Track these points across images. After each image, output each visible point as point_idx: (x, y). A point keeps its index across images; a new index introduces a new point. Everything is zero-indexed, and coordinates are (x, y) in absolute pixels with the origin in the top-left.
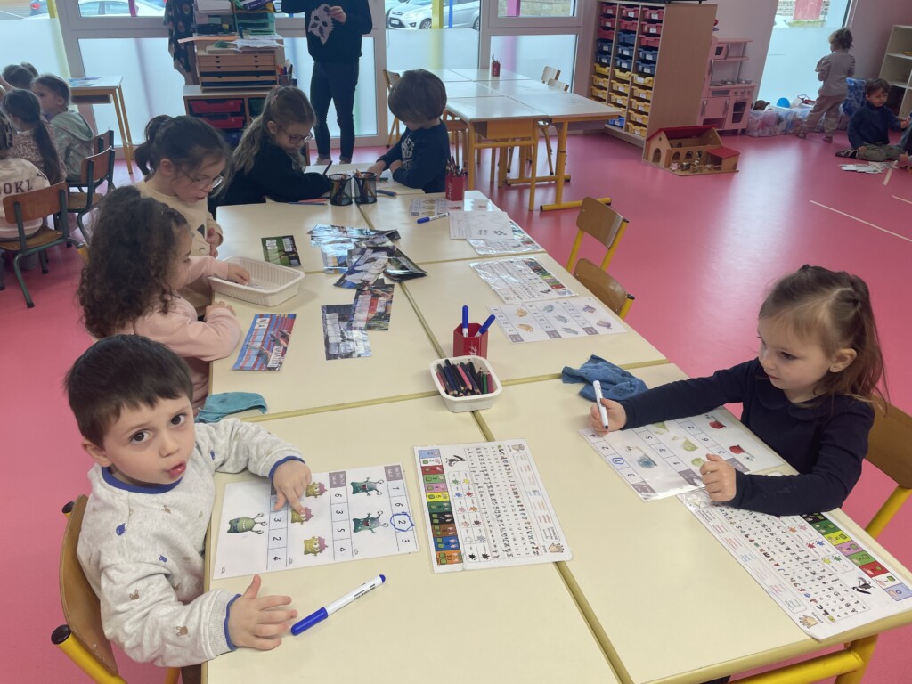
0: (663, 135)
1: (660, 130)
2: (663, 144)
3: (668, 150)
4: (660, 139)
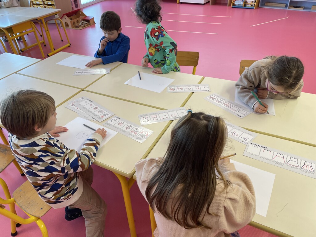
0: (66, 17)
1: (64, 15)
2: (67, 20)
3: (71, 22)
4: (65, 18)
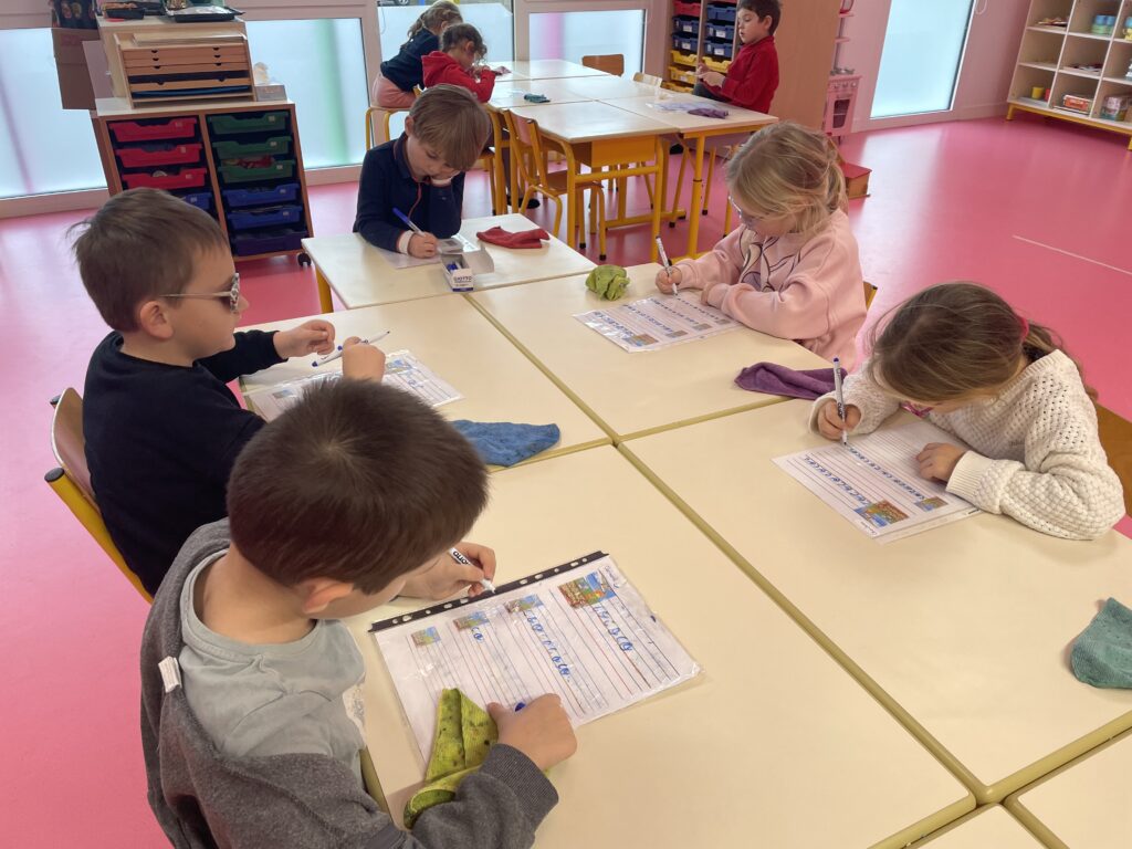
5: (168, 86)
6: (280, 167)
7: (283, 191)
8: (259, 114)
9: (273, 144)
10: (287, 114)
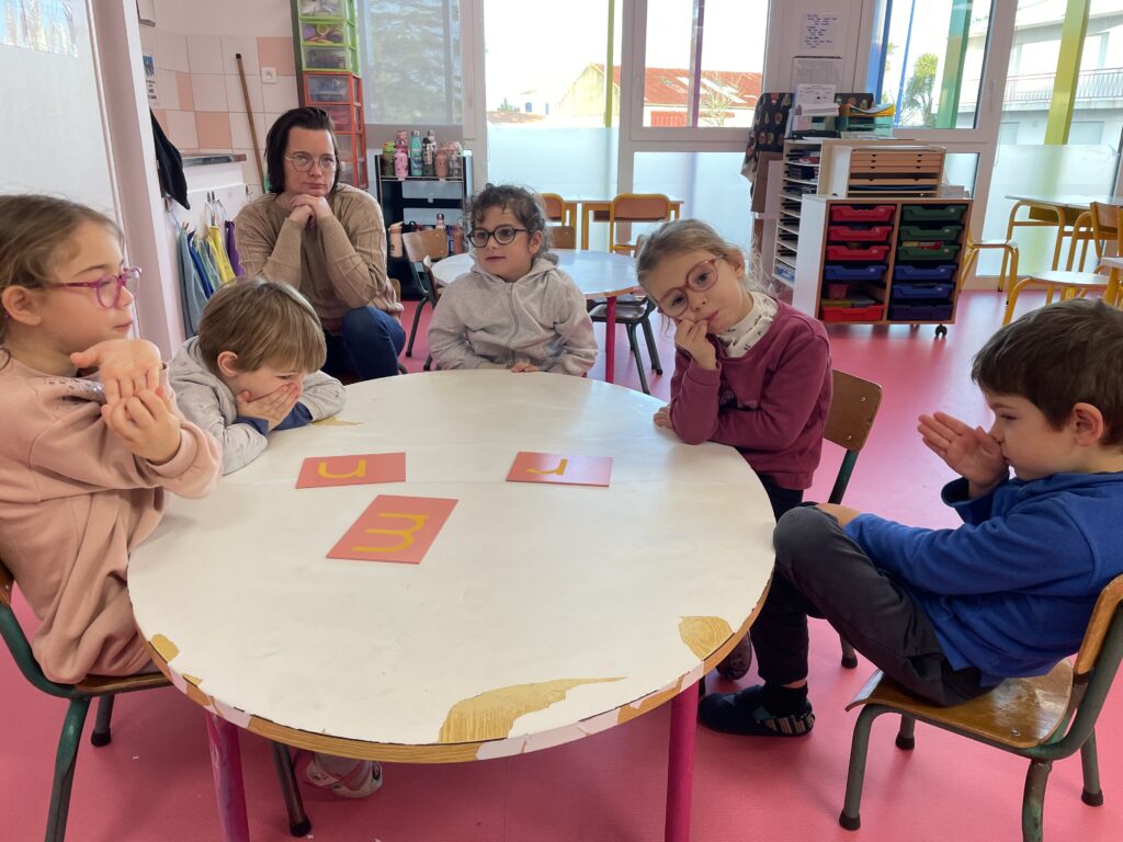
5: (876, 182)
6: (947, 250)
7: (943, 270)
8: (943, 206)
9: (947, 231)
10: (964, 207)
